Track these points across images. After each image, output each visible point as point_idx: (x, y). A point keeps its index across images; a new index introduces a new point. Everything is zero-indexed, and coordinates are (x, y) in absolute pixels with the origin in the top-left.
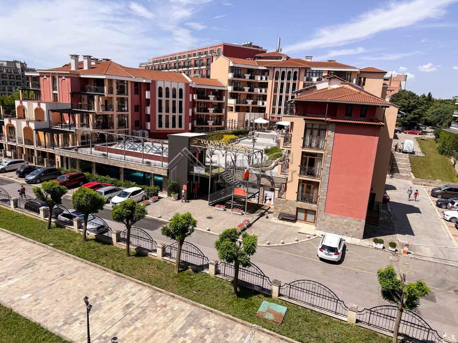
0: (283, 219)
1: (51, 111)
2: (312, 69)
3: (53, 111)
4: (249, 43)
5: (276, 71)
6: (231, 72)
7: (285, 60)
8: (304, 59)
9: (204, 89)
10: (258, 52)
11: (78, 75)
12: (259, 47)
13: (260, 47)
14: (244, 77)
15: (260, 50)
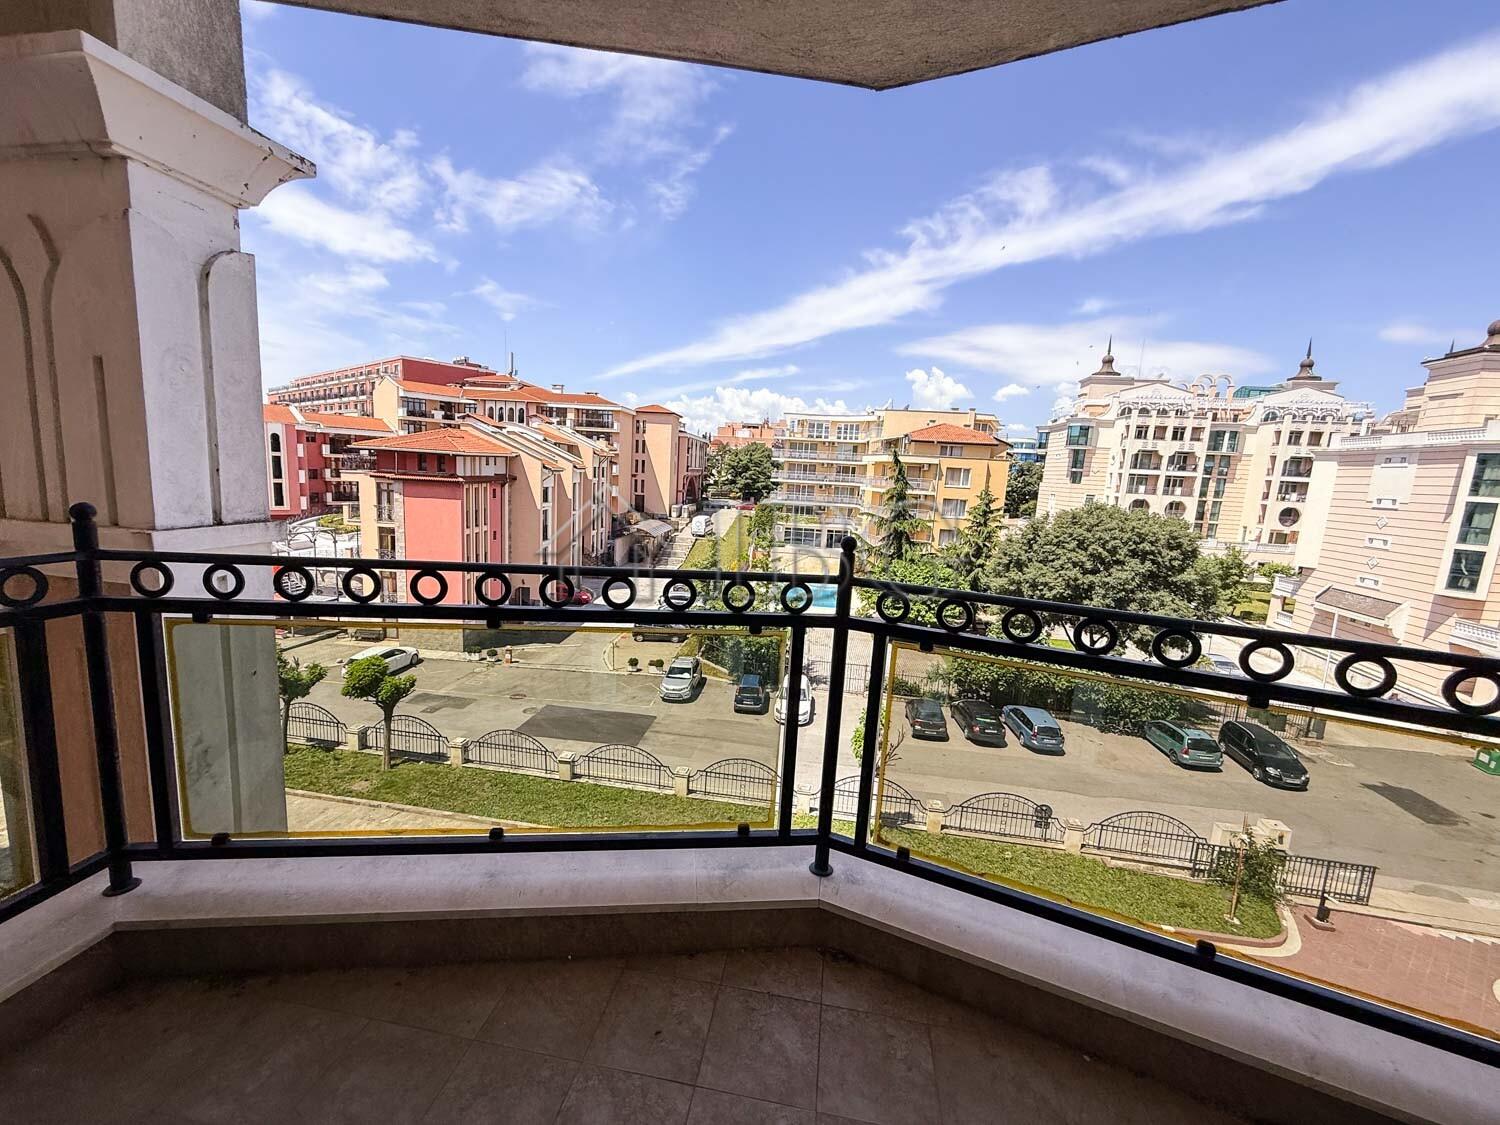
0: (364, 639)
2: (549, 405)
4: (463, 358)
5: (488, 407)
6: (403, 406)
7: (516, 388)
8: (549, 389)
9: (350, 435)
10: (478, 374)
12: (480, 366)
13: (483, 365)
14: (433, 416)
15: (480, 370)
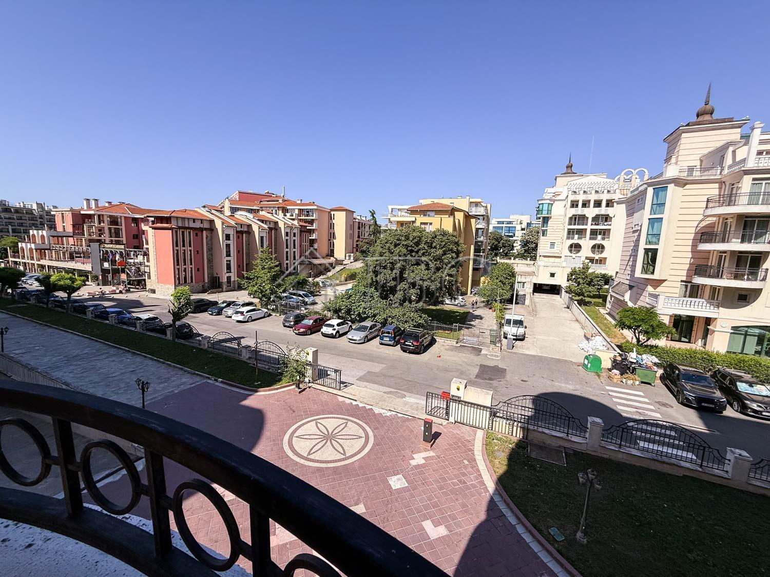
1: (51, 236)
3: (53, 237)
7: (281, 202)
10: (271, 197)
11: (80, 212)
13: (276, 193)
15: (273, 195)
